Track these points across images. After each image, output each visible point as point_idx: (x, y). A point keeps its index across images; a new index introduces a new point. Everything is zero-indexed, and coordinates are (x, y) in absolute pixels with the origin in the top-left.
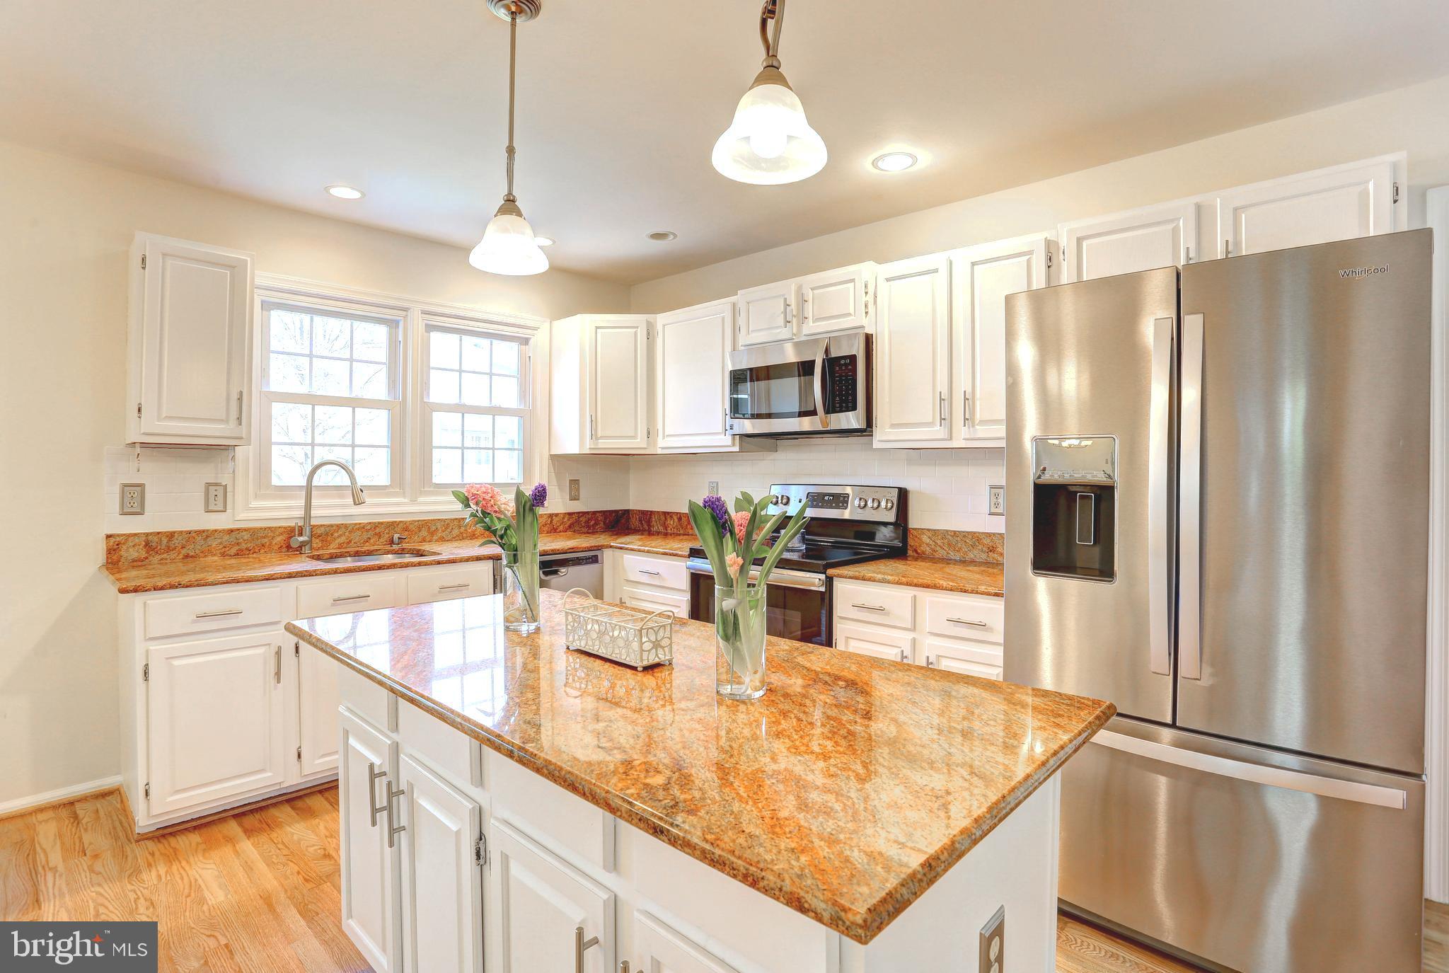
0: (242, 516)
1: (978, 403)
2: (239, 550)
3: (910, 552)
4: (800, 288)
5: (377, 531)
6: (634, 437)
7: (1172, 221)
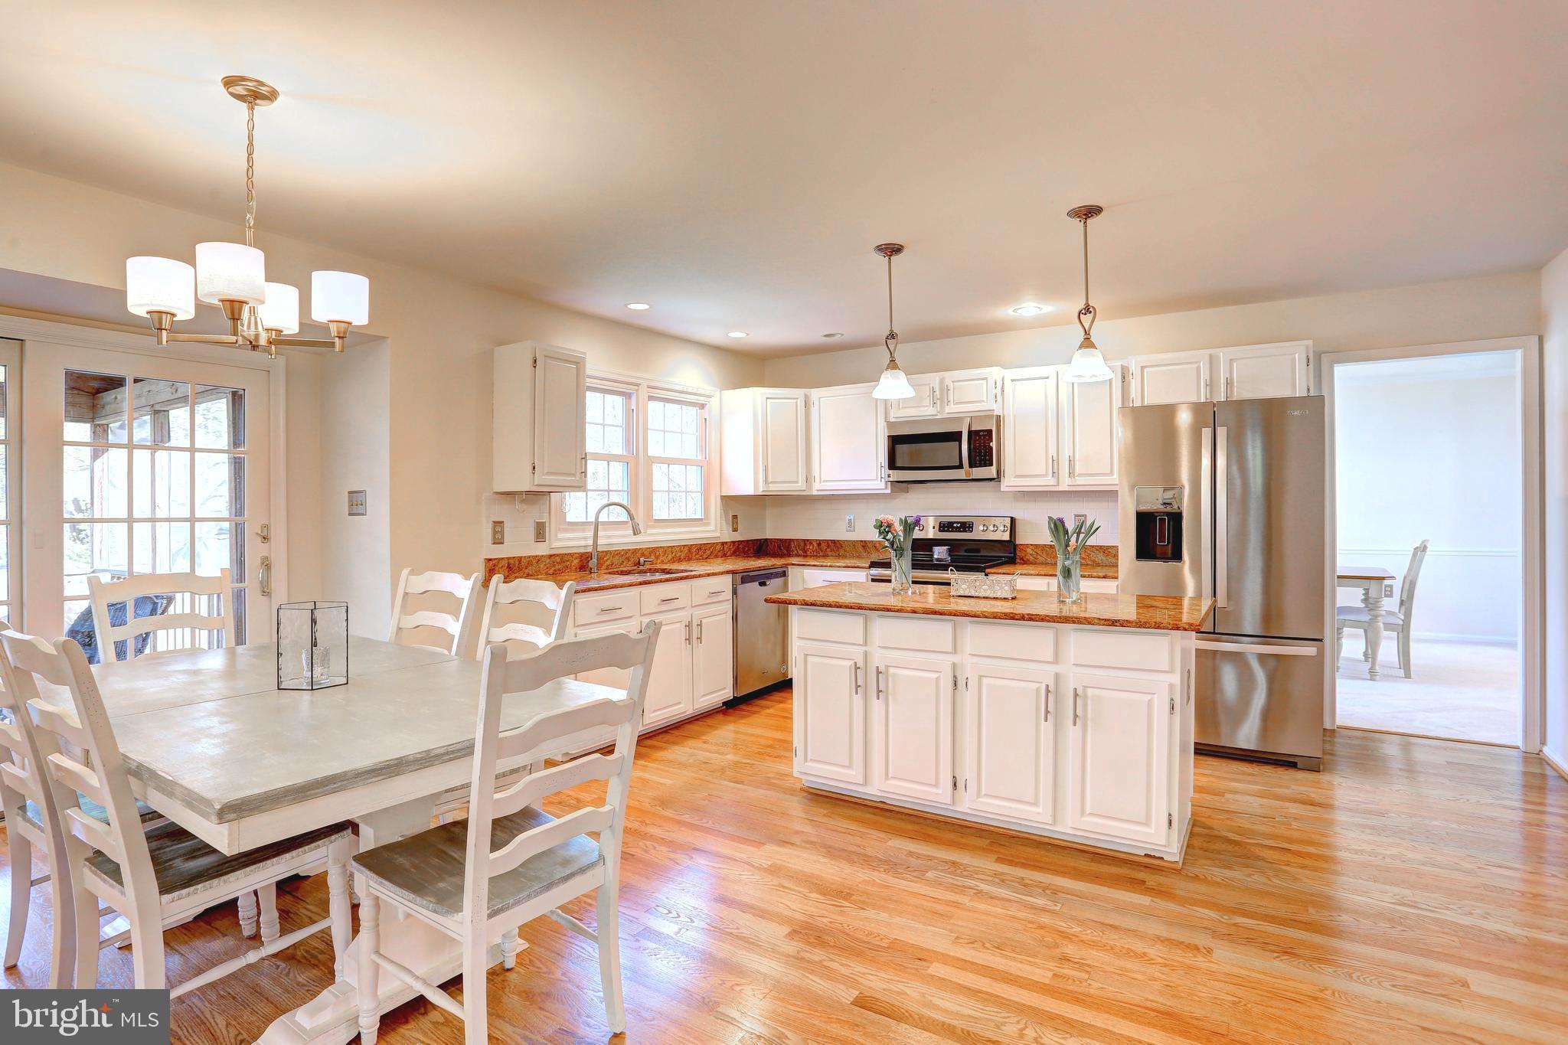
0: (556, 544)
1: (1077, 463)
2: (555, 570)
3: (1018, 560)
4: (942, 381)
5: (627, 556)
6: (797, 482)
7: (1196, 362)
